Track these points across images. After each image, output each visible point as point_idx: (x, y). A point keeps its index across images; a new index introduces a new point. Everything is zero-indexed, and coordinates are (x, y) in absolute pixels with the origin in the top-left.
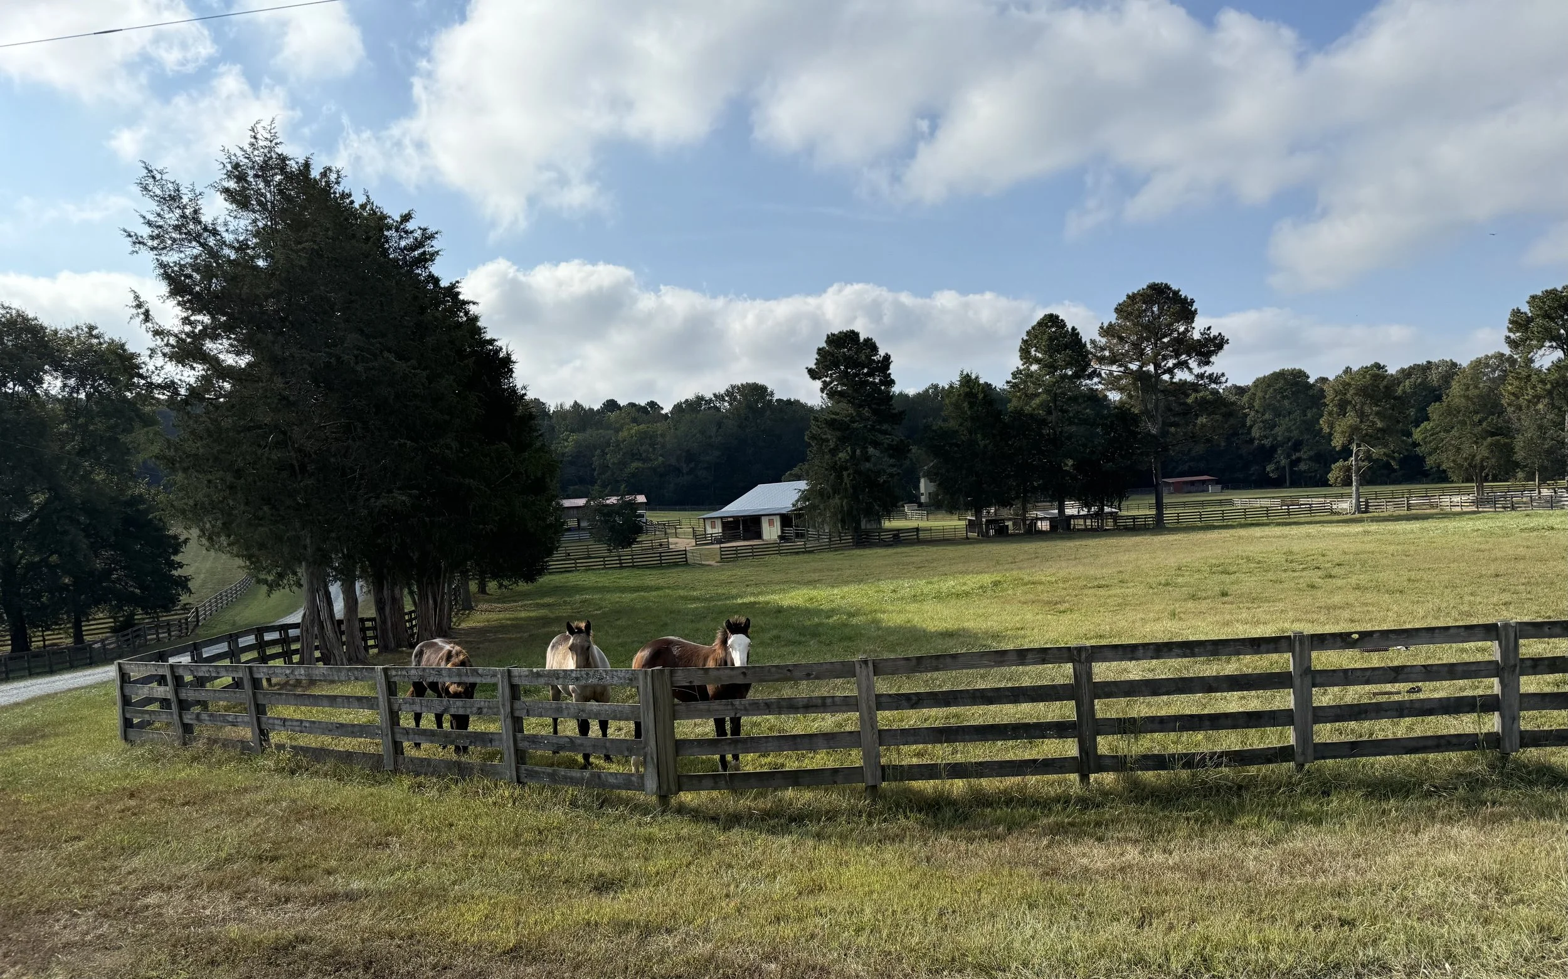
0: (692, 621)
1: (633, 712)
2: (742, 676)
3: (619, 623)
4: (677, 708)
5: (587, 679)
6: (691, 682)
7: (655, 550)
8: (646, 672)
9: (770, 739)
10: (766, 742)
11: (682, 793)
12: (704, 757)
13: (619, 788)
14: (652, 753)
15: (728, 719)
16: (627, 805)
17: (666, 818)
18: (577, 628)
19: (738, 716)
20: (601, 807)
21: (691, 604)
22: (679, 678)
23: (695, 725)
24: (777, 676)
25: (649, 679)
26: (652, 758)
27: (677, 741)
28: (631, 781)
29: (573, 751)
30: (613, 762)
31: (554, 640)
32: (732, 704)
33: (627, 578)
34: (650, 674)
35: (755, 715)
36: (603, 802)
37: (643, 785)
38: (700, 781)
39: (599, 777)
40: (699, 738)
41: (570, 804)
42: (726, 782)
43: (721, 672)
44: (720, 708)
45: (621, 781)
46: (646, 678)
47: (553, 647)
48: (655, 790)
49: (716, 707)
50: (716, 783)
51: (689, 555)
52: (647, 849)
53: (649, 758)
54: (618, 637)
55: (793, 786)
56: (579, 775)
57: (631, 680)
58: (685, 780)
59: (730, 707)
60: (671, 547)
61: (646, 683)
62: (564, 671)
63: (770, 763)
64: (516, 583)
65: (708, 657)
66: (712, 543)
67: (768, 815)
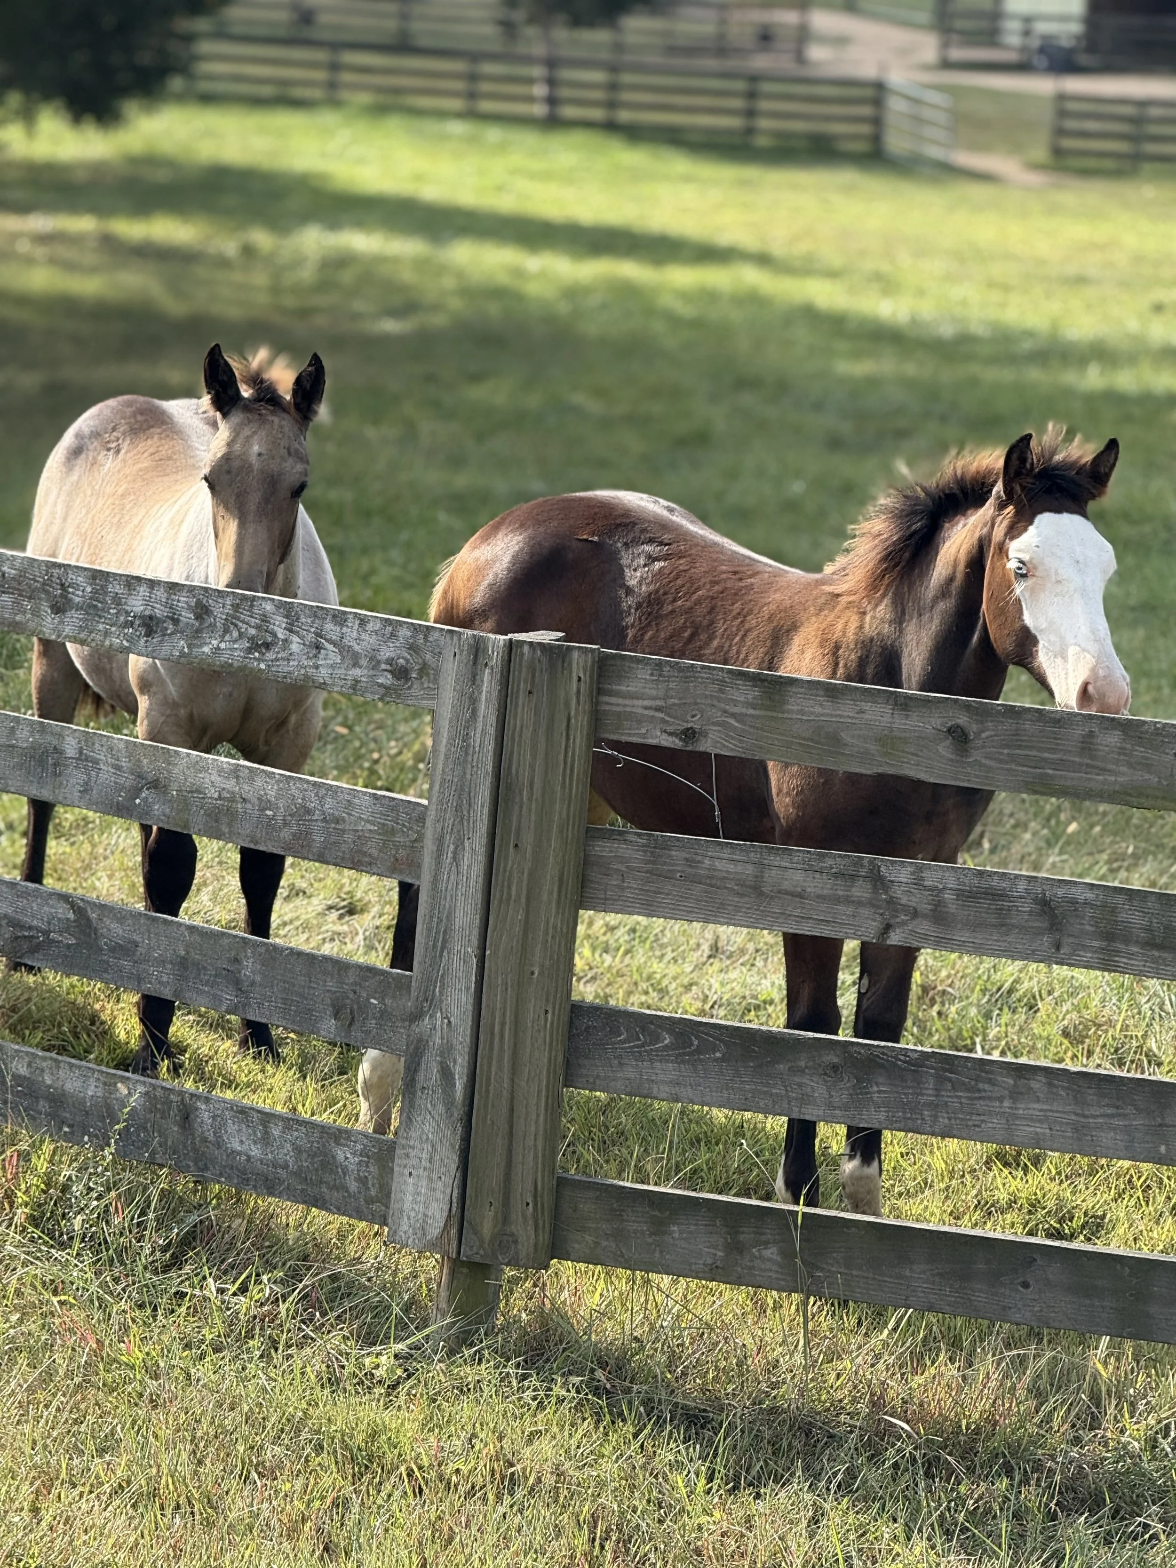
0: (835, 443)
1: (387, 832)
2: (945, 749)
3: (477, 393)
4: (603, 849)
5: (196, 636)
6: (689, 734)
7: (732, 64)
8: (478, 649)
9: (1037, 1084)
10: (1015, 1095)
11: (566, 1269)
12: (719, 1115)
13: (270, 1187)
14: (447, 1050)
15: (851, 946)
16: (295, 1276)
17: (470, 1373)
18: (256, 380)
19: (895, 938)
20: (176, 1262)
21: (857, 355)
22: (637, 706)
23: (715, 950)
24: (1124, 776)
25: (488, 683)
26: (446, 1074)
27: (578, 1010)
28: (328, 1164)
29: (88, 971)
30: (278, 1058)
31: (86, 421)
32: (878, 881)
33: (568, 178)
34: (496, 658)
35: (1012, 954)
36: (188, 1241)
37: (385, 1194)
38: (659, 1227)
39: (187, 1116)
40: (720, 1018)
41: (34, 1221)
42: (788, 1254)
43: (846, 710)
44: (816, 885)
45: (286, 1155)
46: (474, 678)
47: (76, 452)
48: (435, 1229)
49: (796, 879)
50: (736, 1248)
51: (895, 105)
52: (341, 1504)
53: (430, 1072)
54: (456, 461)
55: (1118, 1333)
56: (93, 1090)
57: (401, 673)
58: (587, 1207)
59: (861, 890)
60: (816, 53)
61: (474, 701)
62: (98, 577)
63: (1034, 1205)
64: (28, 116)
65: (794, 627)
66: (1022, 67)
67: (967, 1453)
